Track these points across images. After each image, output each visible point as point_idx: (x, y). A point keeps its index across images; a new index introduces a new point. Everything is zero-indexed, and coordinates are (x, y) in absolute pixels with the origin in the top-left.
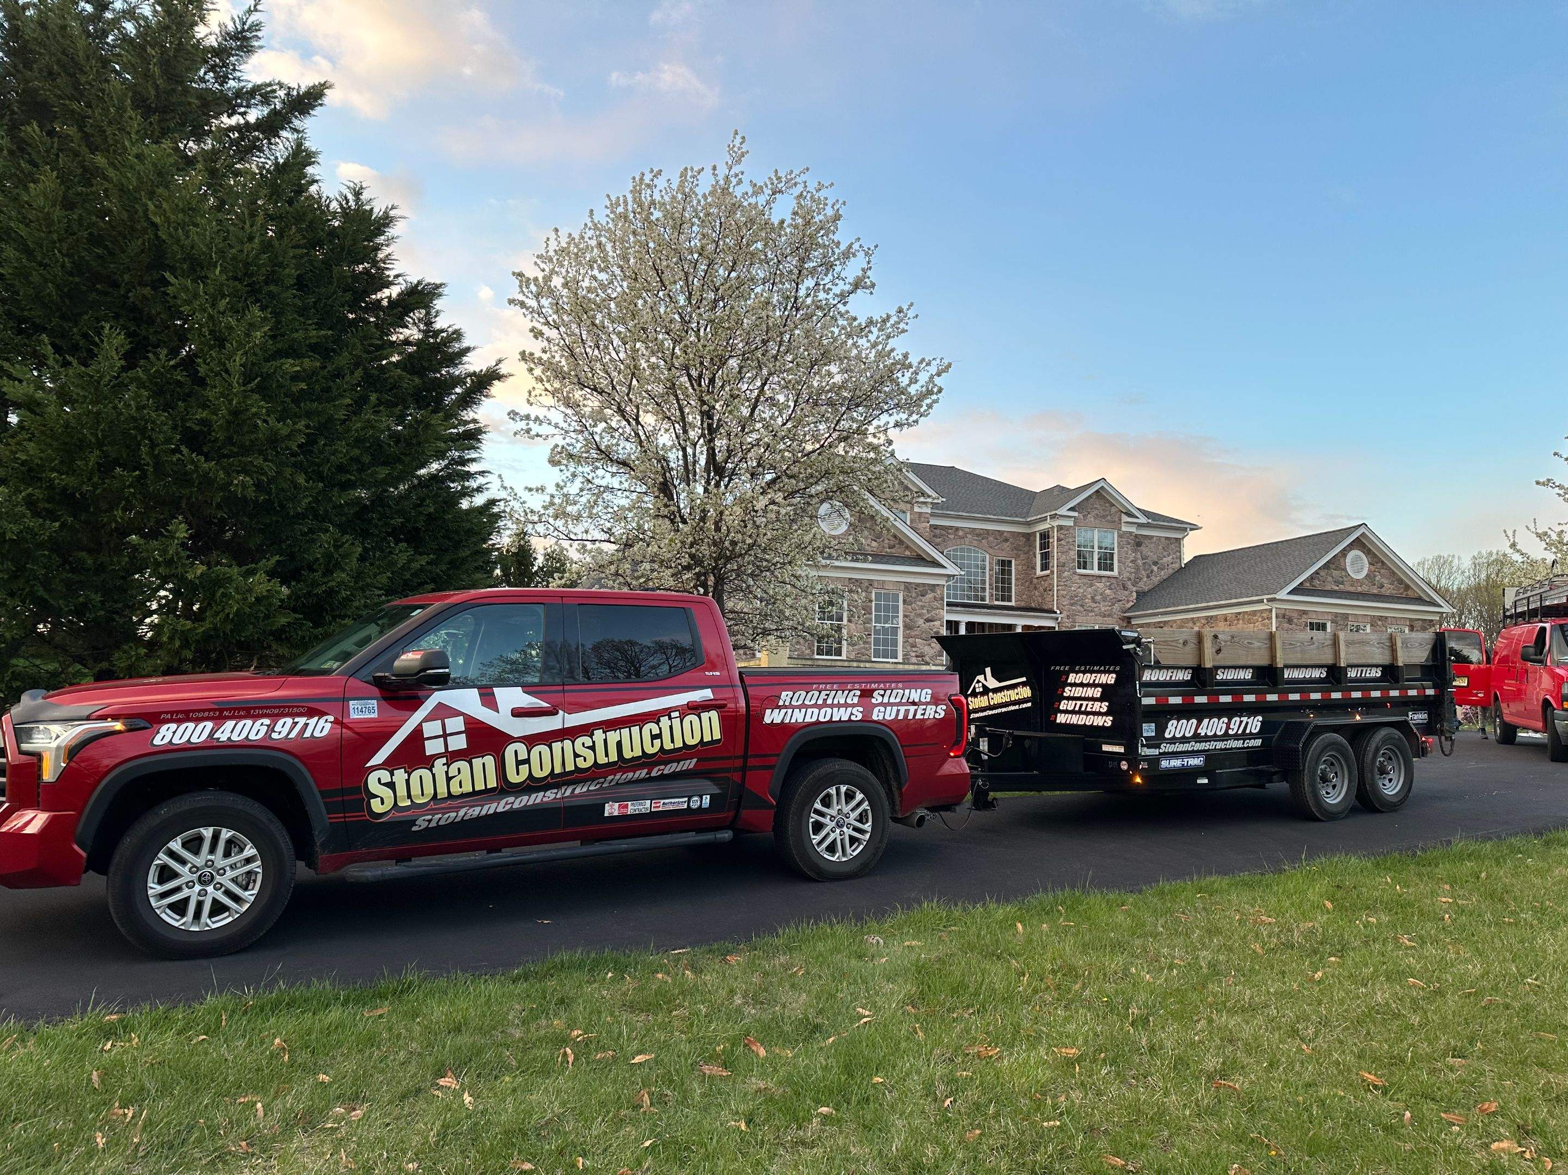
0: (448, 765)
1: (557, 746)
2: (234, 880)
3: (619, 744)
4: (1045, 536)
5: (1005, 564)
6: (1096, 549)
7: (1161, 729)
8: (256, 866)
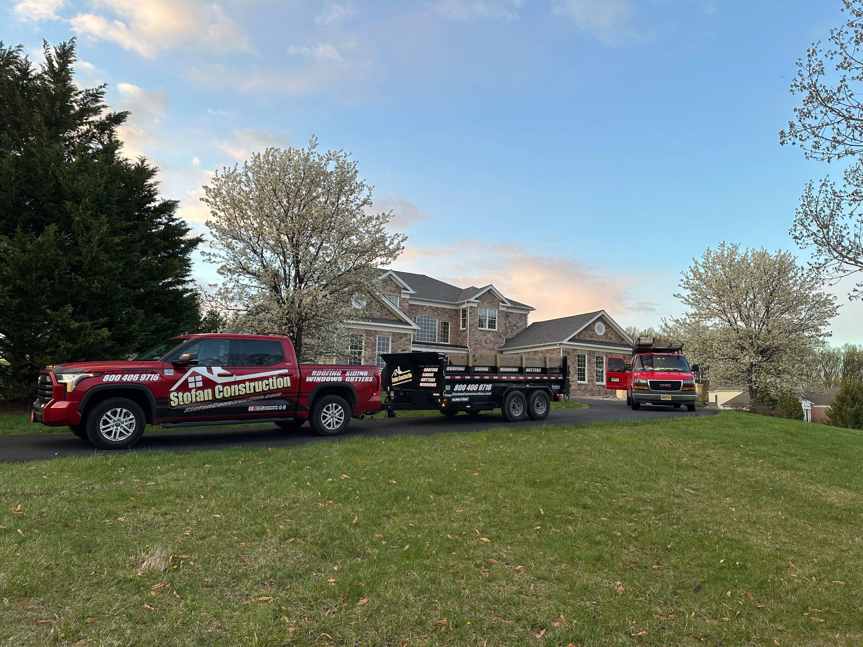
0: (196, 391)
1: (233, 387)
2: (126, 426)
3: (254, 387)
4: (464, 311)
5: (446, 324)
6: (487, 318)
7: (453, 388)
8: (134, 421)
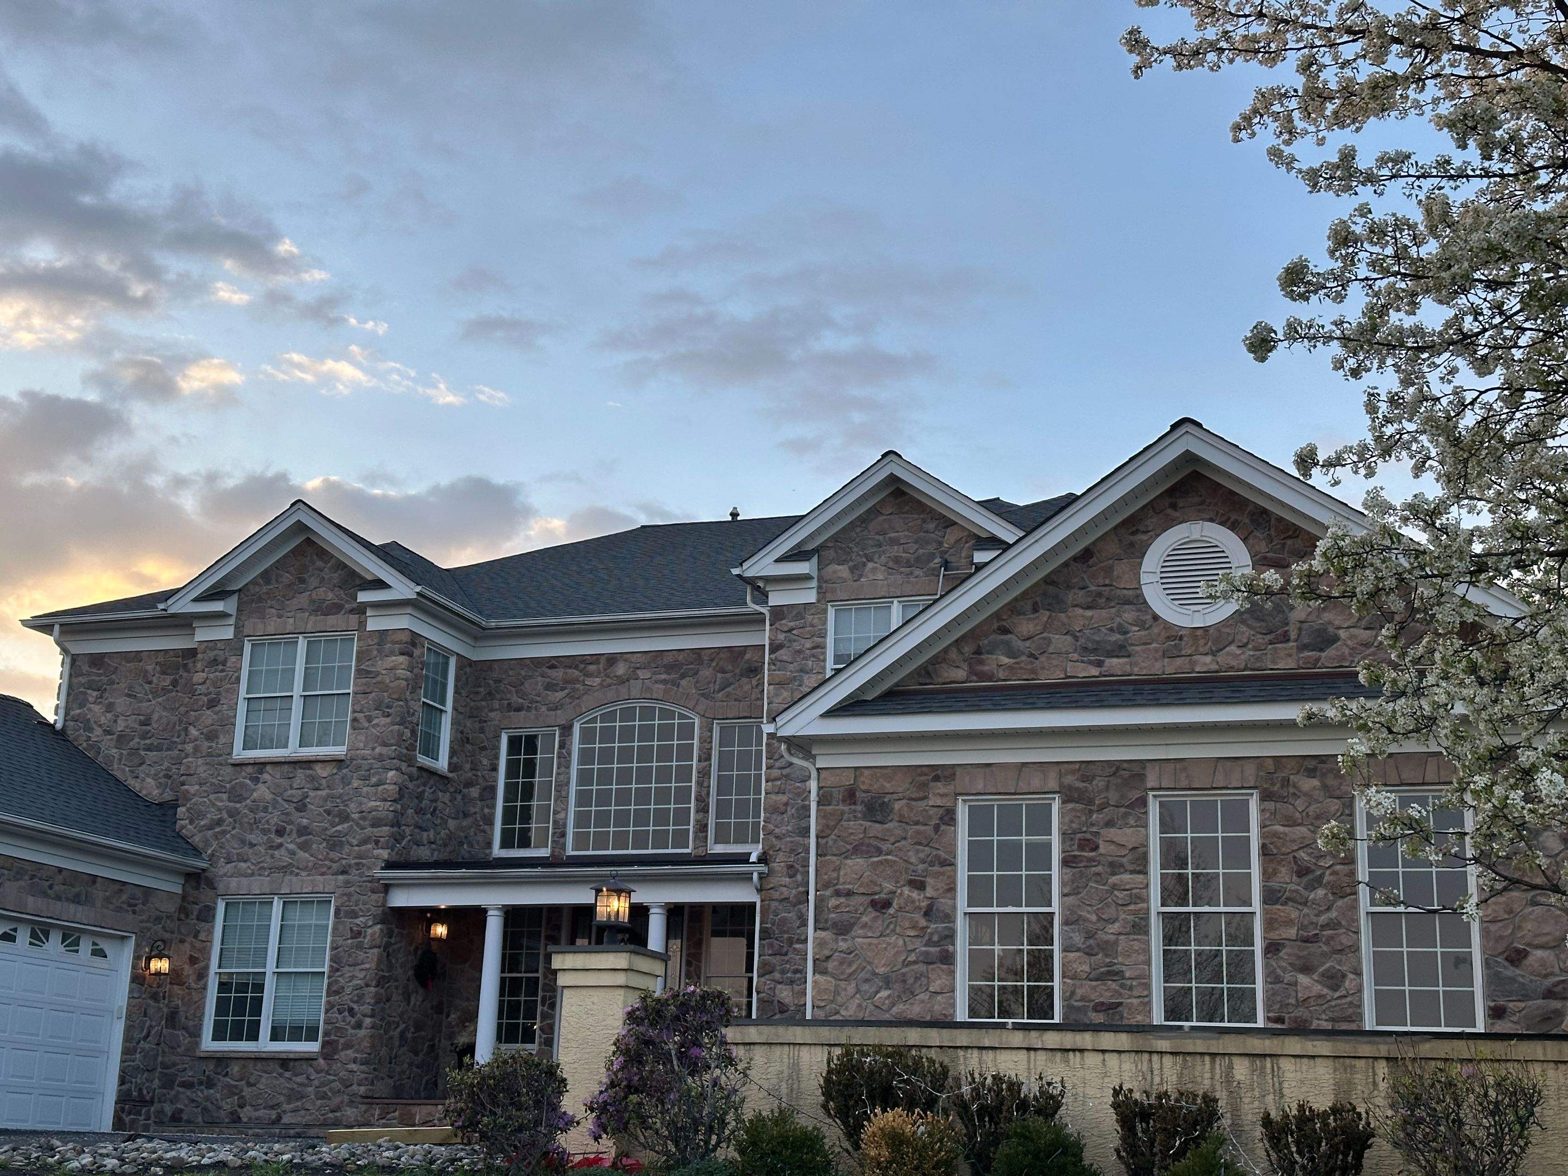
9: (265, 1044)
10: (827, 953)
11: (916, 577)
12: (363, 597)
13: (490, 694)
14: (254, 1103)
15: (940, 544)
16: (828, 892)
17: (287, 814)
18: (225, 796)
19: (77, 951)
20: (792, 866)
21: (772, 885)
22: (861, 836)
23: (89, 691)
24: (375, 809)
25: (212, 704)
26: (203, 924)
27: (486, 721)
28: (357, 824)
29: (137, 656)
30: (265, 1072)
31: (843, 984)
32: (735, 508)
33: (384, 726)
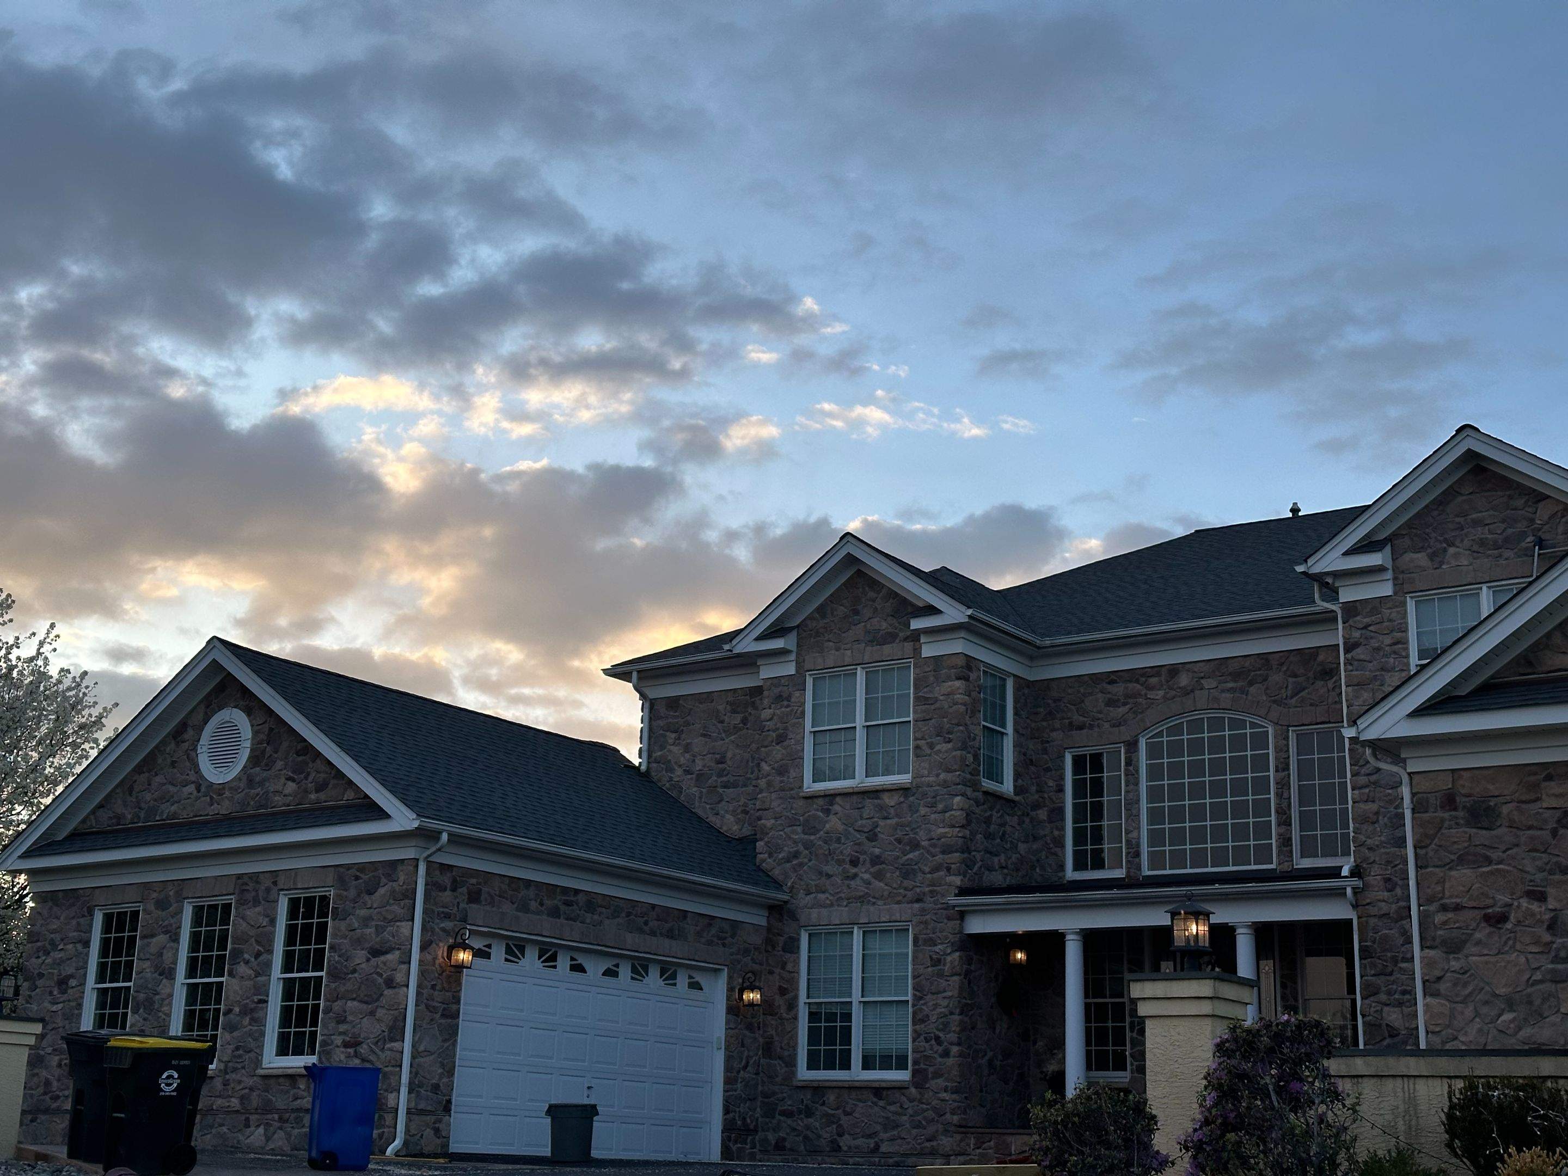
9: (857, 1073)
10: (1438, 973)
11: (1506, 559)
12: (916, 624)
13: (1050, 713)
14: (852, 1133)
15: (1532, 521)
16: (1432, 908)
17: (859, 844)
18: (799, 829)
19: (675, 985)
20: (1389, 879)
21: (1368, 901)
22: (1466, 844)
23: (668, 734)
24: (944, 836)
25: (781, 739)
26: (789, 955)
27: (1048, 742)
28: (928, 852)
29: (708, 697)
30: (860, 1100)
31: (1459, 1007)
32: (1295, 504)
33: (946, 752)
